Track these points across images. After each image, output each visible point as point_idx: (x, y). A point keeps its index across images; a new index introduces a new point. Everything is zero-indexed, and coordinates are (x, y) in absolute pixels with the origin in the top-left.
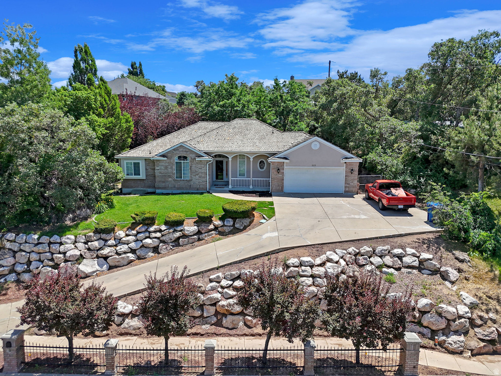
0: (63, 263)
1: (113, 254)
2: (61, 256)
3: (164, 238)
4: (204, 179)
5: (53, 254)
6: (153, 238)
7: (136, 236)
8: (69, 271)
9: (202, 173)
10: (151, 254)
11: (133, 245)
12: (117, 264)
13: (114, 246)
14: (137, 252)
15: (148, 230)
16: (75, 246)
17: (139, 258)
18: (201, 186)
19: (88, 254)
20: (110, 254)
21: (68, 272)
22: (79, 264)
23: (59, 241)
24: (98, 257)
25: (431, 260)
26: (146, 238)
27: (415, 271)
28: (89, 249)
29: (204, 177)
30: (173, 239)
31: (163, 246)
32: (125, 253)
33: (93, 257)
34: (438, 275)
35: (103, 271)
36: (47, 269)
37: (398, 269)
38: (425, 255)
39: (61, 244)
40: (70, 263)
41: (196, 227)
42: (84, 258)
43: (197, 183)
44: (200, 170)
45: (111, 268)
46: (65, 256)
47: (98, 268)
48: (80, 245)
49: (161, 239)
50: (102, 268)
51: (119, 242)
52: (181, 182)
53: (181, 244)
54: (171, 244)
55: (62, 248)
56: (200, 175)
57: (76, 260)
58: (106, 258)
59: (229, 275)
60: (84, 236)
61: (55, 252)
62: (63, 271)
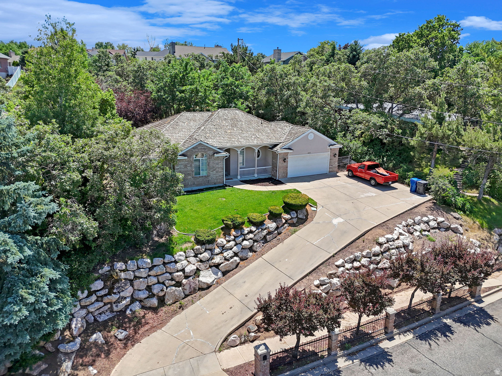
0: (184, 280)
1: (223, 261)
2: (181, 273)
3: (256, 238)
4: (220, 174)
5: (170, 273)
6: (249, 239)
7: (234, 240)
8: (193, 285)
9: (219, 168)
10: (250, 254)
11: (235, 249)
12: (228, 269)
13: (220, 253)
14: (239, 254)
15: (243, 233)
16: (188, 261)
17: (242, 260)
18: (218, 181)
19: (202, 266)
20: (221, 262)
21: (192, 287)
22: (198, 277)
23: (173, 260)
24: (210, 267)
25: (444, 221)
26: (243, 240)
27: (437, 230)
28: (201, 261)
29: (221, 172)
30: (262, 237)
31: (257, 244)
32: (232, 257)
33: (207, 268)
34: (450, 230)
35: (219, 278)
36: (172, 289)
37: (429, 231)
38: (440, 219)
39: (176, 262)
40: (191, 278)
41: (274, 223)
42: (200, 270)
43: (215, 178)
44: (217, 166)
45: (224, 273)
46: (184, 273)
47: (214, 277)
48: (192, 259)
49: (254, 239)
50: (217, 275)
51: (223, 248)
52: (200, 178)
53: (268, 240)
54: (261, 242)
55: (179, 266)
56: (217, 170)
57: (194, 274)
58: (217, 266)
59: (348, 259)
60: (192, 250)
61: (173, 271)
62: (187, 287)
